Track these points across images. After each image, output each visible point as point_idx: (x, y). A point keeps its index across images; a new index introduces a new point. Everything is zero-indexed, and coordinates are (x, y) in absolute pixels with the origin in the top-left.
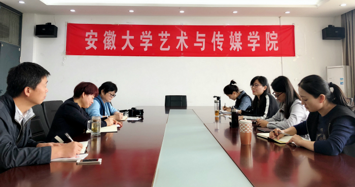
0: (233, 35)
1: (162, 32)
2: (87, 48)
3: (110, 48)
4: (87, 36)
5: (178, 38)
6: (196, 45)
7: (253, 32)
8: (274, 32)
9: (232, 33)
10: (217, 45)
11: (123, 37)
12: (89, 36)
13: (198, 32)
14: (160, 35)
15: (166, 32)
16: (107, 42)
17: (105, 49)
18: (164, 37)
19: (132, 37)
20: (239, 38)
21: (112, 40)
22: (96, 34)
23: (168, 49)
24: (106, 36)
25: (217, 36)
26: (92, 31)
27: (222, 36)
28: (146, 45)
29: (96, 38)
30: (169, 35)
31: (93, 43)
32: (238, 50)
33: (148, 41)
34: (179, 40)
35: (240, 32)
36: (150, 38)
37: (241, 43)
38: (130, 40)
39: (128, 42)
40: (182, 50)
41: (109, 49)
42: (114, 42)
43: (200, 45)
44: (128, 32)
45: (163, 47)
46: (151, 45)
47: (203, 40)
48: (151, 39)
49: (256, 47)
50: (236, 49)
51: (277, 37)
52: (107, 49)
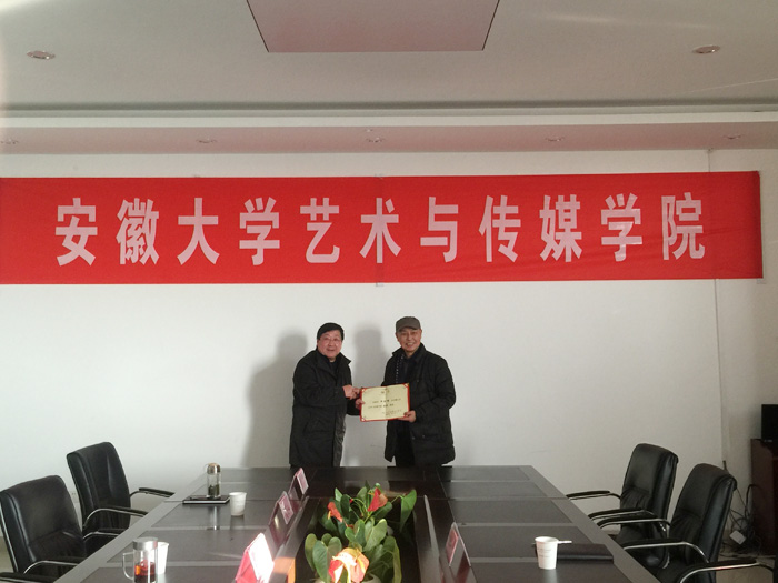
0: (552, 206)
1: (313, 200)
2: (63, 260)
3: (140, 257)
4: (61, 218)
5: (365, 219)
6: (426, 241)
7: (620, 198)
8: (688, 195)
9: (547, 199)
10: (496, 243)
11: (183, 220)
12: (68, 218)
13: (432, 200)
14: (304, 210)
15: (326, 200)
16: (128, 238)
17: (123, 262)
18: (320, 218)
19: (214, 220)
20: (573, 216)
21: (145, 229)
22: (91, 211)
23: (333, 257)
24: (126, 216)
25: (497, 210)
26: (77, 201)
27: (514, 210)
28: (260, 245)
29: (92, 224)
30: (336, 210)
31: (83, 241)
32: (568, 259)
33: (265, 230)
34: (369, 226)
35: (573, 197)
36: (270, 223)
37: (579, 235)
38: (206, 228)
39: (198, 237)
40: (380, 260)
41: (134, 260)
42: (151, 240)
43: (442, 241)
44: (198, 202)
45: (316, 251)
46: (275, 244)
47: (452, 226)
48: (276, 225)
49: (630, 248)
50: (563, 256)
51: (699, 212)
52: (129, 261)
